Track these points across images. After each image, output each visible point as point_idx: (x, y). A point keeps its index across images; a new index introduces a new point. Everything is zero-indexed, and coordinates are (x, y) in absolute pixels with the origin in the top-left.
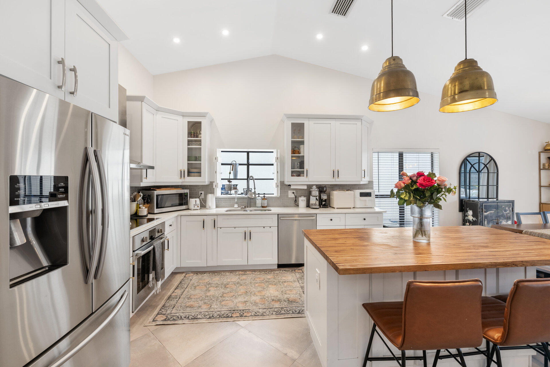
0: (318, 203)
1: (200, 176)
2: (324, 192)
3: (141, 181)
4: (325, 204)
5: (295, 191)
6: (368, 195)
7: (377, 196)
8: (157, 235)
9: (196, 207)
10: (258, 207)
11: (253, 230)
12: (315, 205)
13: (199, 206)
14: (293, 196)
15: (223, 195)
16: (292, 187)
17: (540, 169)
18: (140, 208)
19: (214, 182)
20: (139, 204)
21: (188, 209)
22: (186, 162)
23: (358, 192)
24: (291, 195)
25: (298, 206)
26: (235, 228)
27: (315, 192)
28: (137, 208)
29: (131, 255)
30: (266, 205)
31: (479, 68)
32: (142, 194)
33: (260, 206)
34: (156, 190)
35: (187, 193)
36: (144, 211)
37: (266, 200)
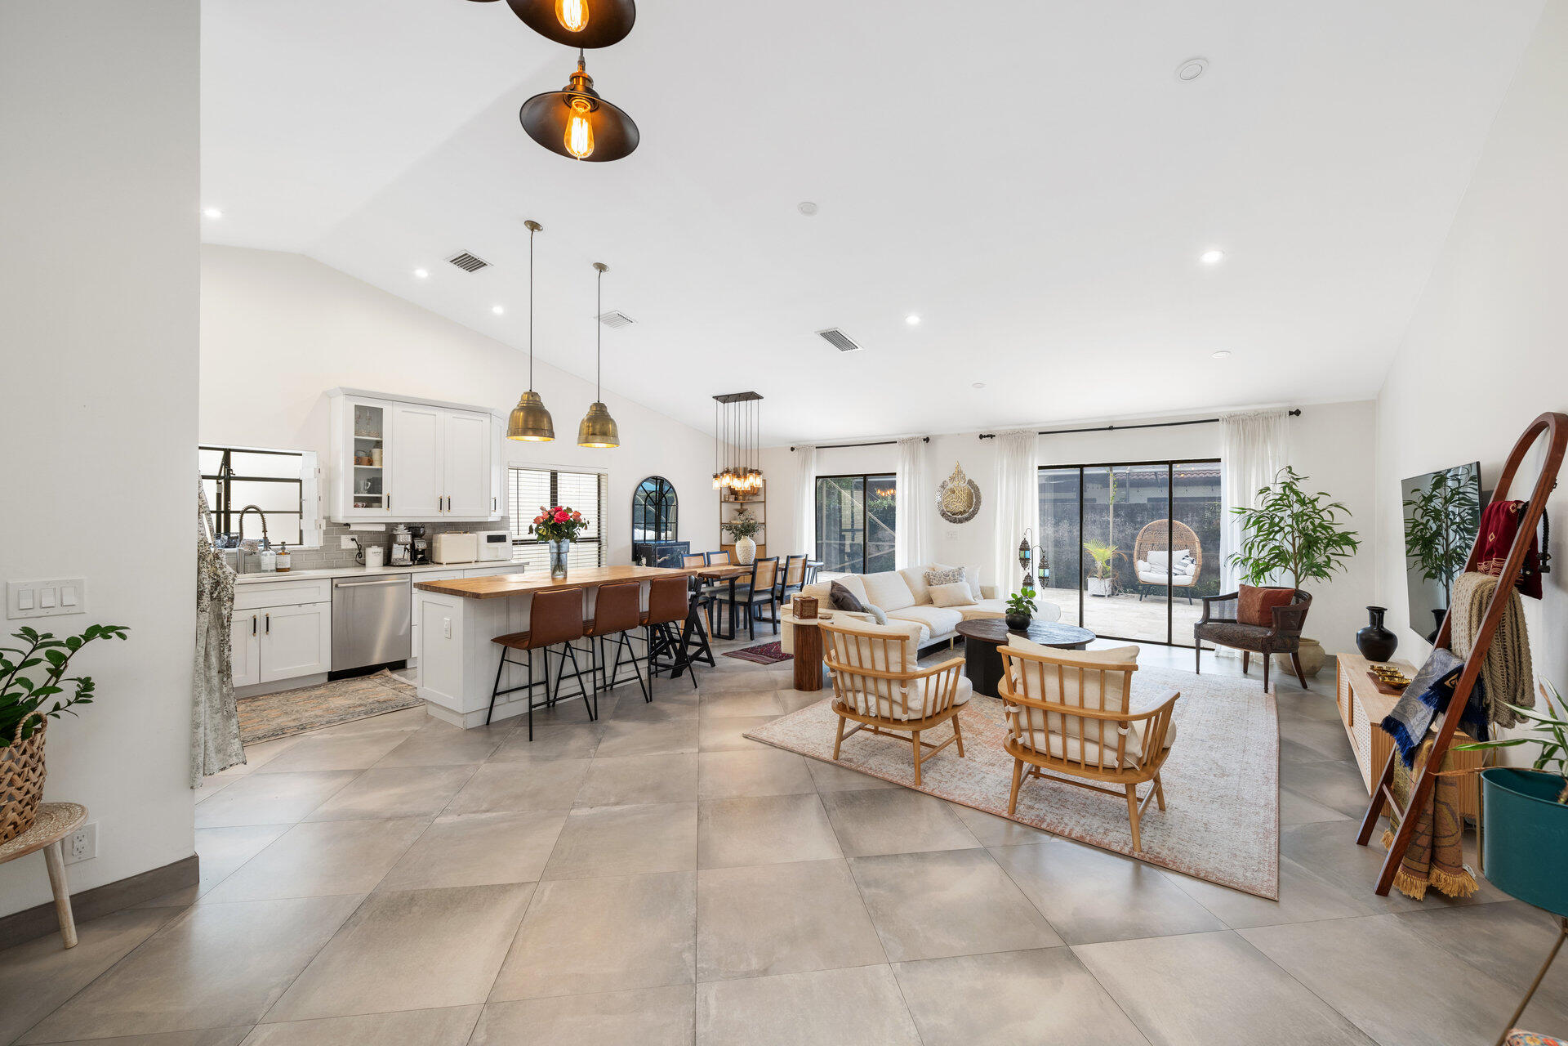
0: (408, 556)
2: (421, 536)
4: (423, 557)
5: (356, 537)
6: (502, 539)
7: (515, 543)
10: (266, 571)
11: (272, 613)
12: (403, 559)
14: (354, 545)
16: (353, 528)
17: (721, 502)
23: (484, 535)
24: (347, 543)
25: (364, 564)
27: (404, 537)
31: (608, 416)
33: (274, 568)
37: (288, 557)
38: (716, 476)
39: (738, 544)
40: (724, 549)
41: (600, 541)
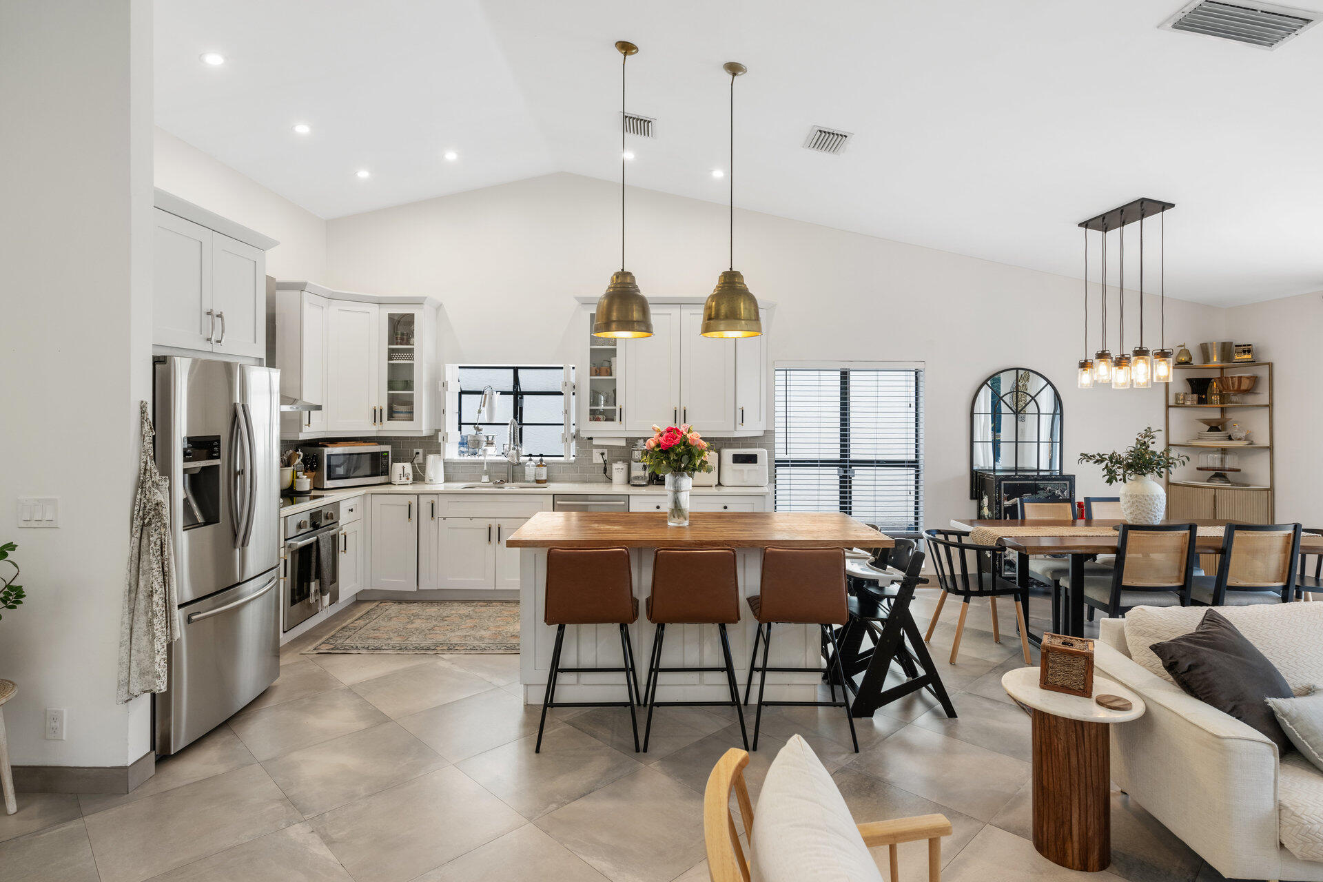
0: (646, 474)
1: (412, 419)
3: (301, 431)
5: (606, 451)
6: (752, 459)
7: (783, 464)
8: (324, 522)
9: (404, 480)
10: (528, 482)
11: (505, 524)
12: (642, 478)
13: (411, 477)
14: (601, 460)
15: (462, 458)
16: (595, 442)
17: (1168, 406)
18: (298, 478)
19: (440, 430)
20: (297, 472)
21: (390, 483)
22: (385, 392)
23: (729, 453)
24: (597, 458)
25: (609, 480)
26: (471, 519)
28: (293, 478)
29: (282, 545)
30: (544, 478)
32: (301, 454)
33: (533, 479)
34: (327, 447)
35: (388, 452)
36: (305, 483)
37: (545, 469)
38: (1084, 365)
41: (917, 467)
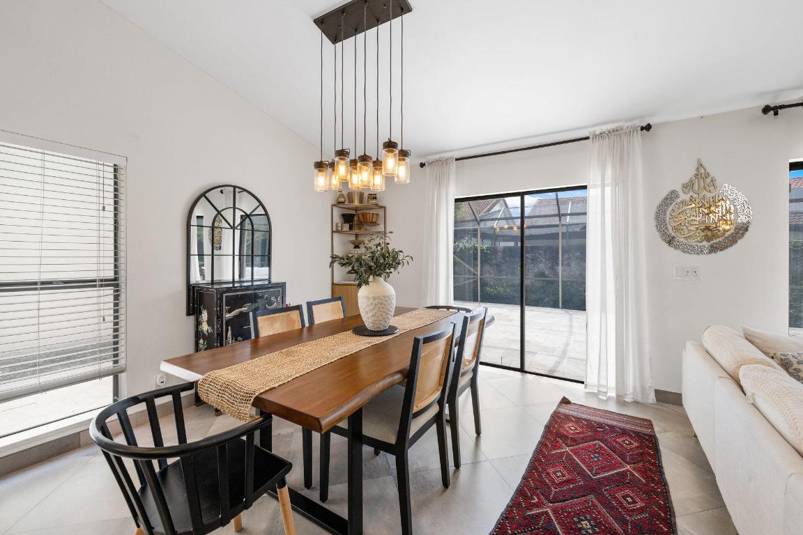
17: (333, 232)
38: (320, 166)
39: (363, 292)
40: (339, 293)
41: (117, 285)
